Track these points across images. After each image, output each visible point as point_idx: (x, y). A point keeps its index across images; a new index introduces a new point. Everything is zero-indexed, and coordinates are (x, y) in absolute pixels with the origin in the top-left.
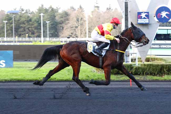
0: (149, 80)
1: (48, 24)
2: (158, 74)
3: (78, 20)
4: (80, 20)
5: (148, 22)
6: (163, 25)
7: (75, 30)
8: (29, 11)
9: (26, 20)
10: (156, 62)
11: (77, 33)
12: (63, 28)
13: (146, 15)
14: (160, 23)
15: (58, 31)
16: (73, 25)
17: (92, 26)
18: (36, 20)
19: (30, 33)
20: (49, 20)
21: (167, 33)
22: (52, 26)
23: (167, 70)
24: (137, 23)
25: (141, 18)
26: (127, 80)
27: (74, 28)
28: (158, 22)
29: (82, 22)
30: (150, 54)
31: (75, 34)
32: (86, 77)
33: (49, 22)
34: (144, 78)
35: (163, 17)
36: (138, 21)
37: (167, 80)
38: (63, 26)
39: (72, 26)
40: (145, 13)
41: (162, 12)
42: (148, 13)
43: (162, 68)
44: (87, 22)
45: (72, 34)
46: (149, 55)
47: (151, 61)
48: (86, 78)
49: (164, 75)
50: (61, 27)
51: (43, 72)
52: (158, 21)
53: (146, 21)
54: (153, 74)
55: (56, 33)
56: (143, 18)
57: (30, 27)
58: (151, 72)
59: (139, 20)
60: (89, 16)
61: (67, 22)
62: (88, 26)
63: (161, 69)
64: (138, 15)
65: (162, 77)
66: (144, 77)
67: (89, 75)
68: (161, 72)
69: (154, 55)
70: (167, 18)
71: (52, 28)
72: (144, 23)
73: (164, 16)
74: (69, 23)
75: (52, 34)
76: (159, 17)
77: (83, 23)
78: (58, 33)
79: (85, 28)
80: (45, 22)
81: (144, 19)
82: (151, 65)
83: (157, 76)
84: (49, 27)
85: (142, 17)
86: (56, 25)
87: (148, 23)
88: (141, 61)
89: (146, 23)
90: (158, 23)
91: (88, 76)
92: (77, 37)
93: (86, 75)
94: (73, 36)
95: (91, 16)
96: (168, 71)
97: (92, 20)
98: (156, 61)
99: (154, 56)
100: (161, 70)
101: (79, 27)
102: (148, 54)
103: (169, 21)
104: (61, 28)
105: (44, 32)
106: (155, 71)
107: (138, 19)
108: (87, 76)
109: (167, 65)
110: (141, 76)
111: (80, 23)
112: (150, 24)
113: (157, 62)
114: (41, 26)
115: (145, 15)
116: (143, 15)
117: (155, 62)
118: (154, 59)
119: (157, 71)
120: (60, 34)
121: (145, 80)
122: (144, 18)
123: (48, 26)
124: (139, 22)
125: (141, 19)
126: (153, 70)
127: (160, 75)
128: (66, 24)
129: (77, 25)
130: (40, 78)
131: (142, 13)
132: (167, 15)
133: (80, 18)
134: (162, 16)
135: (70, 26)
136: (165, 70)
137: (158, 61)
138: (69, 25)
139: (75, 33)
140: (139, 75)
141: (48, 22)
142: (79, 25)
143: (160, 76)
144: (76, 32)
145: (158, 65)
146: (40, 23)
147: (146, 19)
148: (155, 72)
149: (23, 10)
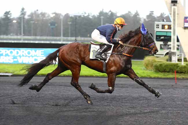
8: (91, 14)
24: (183, 27)
36: (184, 24)
59: (186, 24)
64: (185, 20)
67: (138, 72)
88: (187, 61)
95: (147, 20)
110: (186, 75)
140: (184, 73)
149: (85, 13)
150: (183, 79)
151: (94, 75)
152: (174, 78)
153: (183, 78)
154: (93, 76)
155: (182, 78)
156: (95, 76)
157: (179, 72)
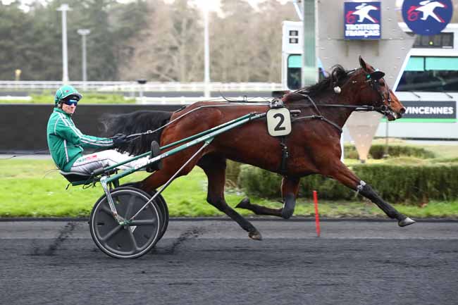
0: (377, 215)
1: (84, 40)
2: (407, 196)
3: (178, 27)
4: (184, 26)
5: (377, 33)
6: (431, 43)
7: (169, 57)
9: (14, 27)
10: (401, 160)
11: (175, 68)
12: (132, 50)
13: (371, 13)
14: (416, 36)
15: (116, 60)
16: (164, 41)
17: (222, 47)
18: (47, 25)
19: (30, 67)
20: (87, 27)
21: (422, 70)
22: (98, 46)
23: (436, 187)
24: (342, 38)
25: (355, 20)
26: (309, 214)
27: (166, 52)
28: (408, 33)
29: (192, 31)
30: (385, 136)
31: (171, 71)
32: (181, 206)
33: (87, 31)
34: (363, 210)
35: (424, 18)
36: (345, 29)
37: (437, 217)
38: (133, 46)
39: (159, 46)
40: (368, 4)
41: (421, 3)
42: (377, 5)
43: (421, 179)
44: (206, 35)
45: (159, 69)
46: (383, 138)
47: (386, 158)
48: (179, 209)
49: (428, 201)
50: (125, 48)
51: (48, 191)
52: (410, 31)
53: (373, 30)
54: (393, 198)
55: (110, 67)
56: (361, 20)
57: (27, 49)
58: (384, 191)
59: (349, 26)
60: (214, 15)
61: (143, 32)
62: (211, 46)
63: (417, 182)
64: (346, 13)
65: (420, 207)
66: (364, 206)
67: (189, 200)
68: (417, 190)
69: (397, 138)
70: (439, 21)
71: (98, 50)
72: (366, 35)
73: (430, 17)
74: (149, 35)
75: (97, 70)
76: (412, 18)
77: (194, 35)
78: (115, 67)
79: (199, 52)
80: (75, 31)
81: (365, 25)
82: (384, 168)
83: (404, 205)
84: (88, 49)
85: (358, 17)
86: (111, 43)
87: (379, 37)
88: (357, 158)
89: (371, 36)
90: (408, 36)
91: (188, 204)
92: (176, 79)
93: (182, 200)
94: (163, 76)
95: (222, 15)
96: (438, 189)
97: (222, 26)
98: (402, 157)
99: (397, 140)
100: (418, 187)
101: (182, 50)
102: (377, 135)
103: (444, 31)
104: (127, 51)
105: (71, 63)
106: (396, 188)
107: (346, 23)
108: (184, 203)
109: (435, 170)
110: (353, 204)
111: (183, 34)
112: (386, 40)
113: (405, 161)
114: (60, 45)
115: (367, 12)
116: (363, 12)
117: (398, 158)
118: (395, 151)
119: (403, 187)
120: (123, 70)
121: (366, 215)
122: (366, 21)
123: (84, 45)
124: (348, 33)
125: (354, 24)
126: (391, 186)
127: (413, 199)
128: (141, 40)
129: (175, 43)
130: (35, 209)
131: (360, 4)
132: (436, 10)
133: (185, 21)
134: (421, 14)
135: (155, 45)
136: (429, 185)
137: (409, 155)
138: (151, 41)
139: (169, 67)
140: (349, 199)
141: (84, 32)
142: (183, 41)
143: (413, 205)
144: (173, 64)
145: (407, 171)
146: (60, 36)
147: (372, 23)
148: (399, 190)
150: (344, 218)
151: (34, 213)
152: (312, 215)
153: (344, 215)
154: (30, 215)
155: (338, 217)
156: (39, 215)
157: (331, 195)
